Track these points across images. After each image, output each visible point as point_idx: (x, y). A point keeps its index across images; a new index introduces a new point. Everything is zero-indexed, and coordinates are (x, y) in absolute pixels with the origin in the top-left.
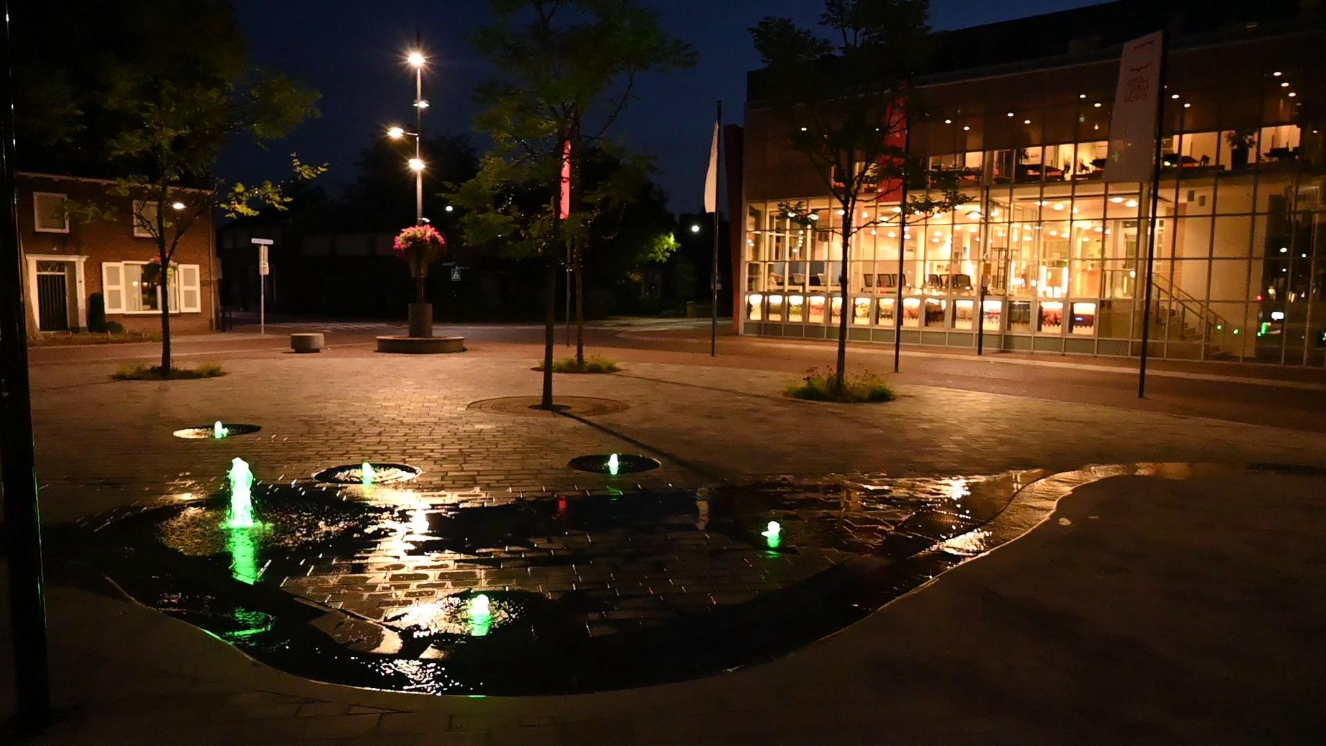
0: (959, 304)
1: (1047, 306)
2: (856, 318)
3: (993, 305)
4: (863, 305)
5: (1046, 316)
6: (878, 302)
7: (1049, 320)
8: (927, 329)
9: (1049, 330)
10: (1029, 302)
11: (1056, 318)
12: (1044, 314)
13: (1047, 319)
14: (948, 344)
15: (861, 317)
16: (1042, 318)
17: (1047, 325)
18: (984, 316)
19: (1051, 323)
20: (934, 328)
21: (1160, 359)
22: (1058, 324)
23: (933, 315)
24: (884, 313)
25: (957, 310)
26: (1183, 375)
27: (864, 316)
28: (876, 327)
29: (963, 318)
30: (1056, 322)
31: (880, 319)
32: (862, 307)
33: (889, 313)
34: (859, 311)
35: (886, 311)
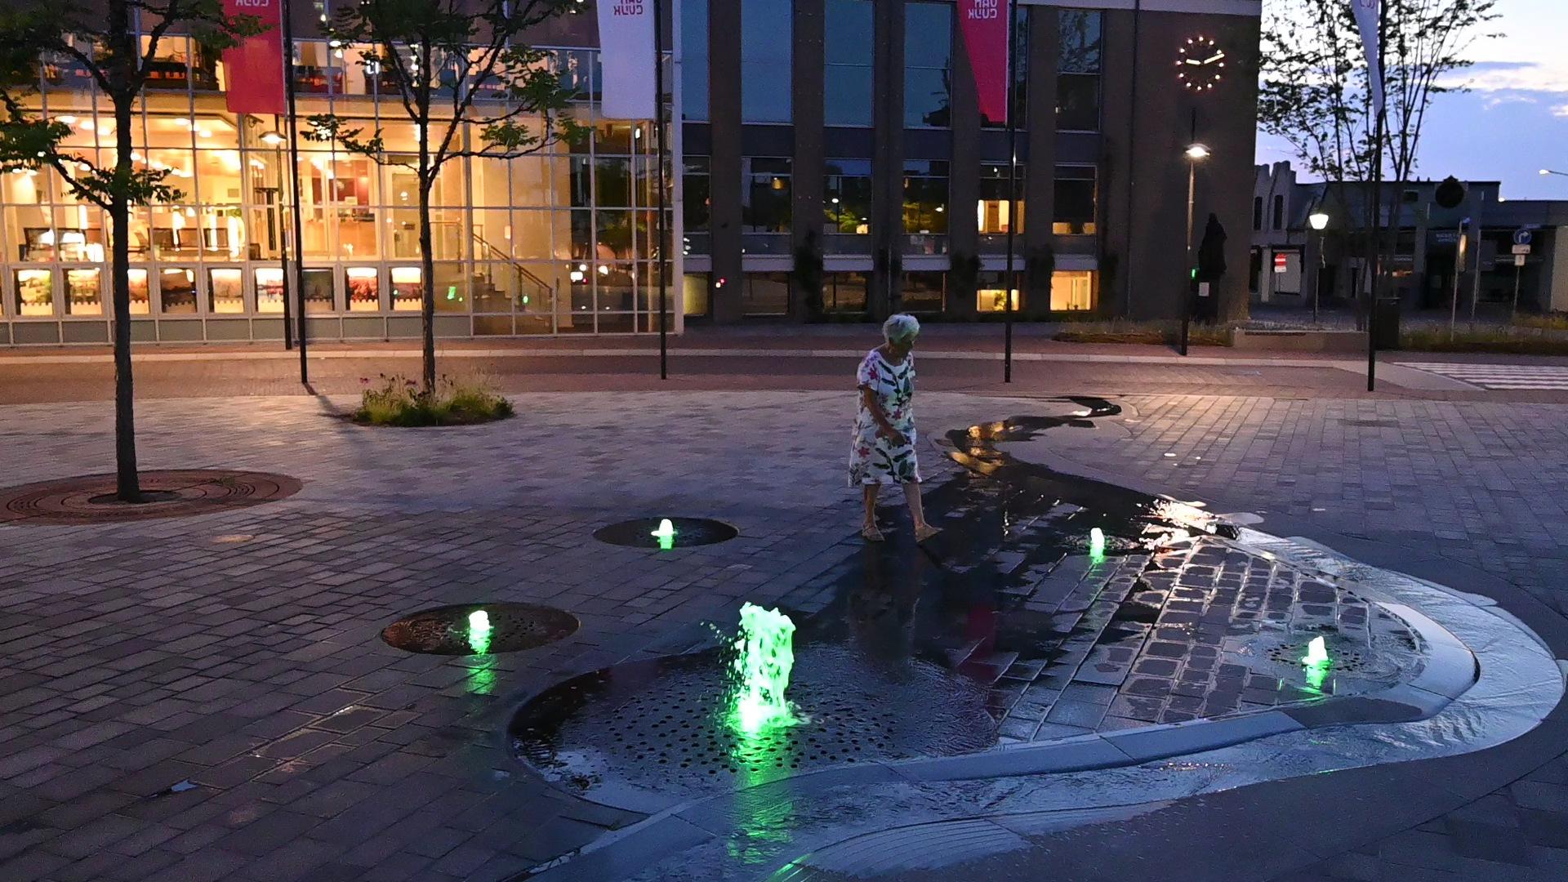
0: (216, 274)
1: (355, 274)
2: (22, 305)
3: (270, 275)
4: (34, 282)
5: (356, 287)
6: (66, 277)
7: (359, 293)
8: (167, 316)
9: (360, 307)
10: (332, 269)
11: (369, 292)
12: (351, 286)
13: (356, 292)
14: (208, 339)
15: (33, 302)
16: (350, 293)
17: (358, 301)
18: (259, 292)
19: (364, 297)
20: (179, 312)
21: (509, 336)
22: (373, 299)
23: (174, 294)
24: (79, 294)
25: (214, 283)
26: (532, 352)
27: (38, 301)
28: (67, 318)
29: (226, 296)
30: (369, 296)
31: (72, 304)
32: (32, 286)
33: (90, 294)
34: (27, 293)
35: (82, 289)
